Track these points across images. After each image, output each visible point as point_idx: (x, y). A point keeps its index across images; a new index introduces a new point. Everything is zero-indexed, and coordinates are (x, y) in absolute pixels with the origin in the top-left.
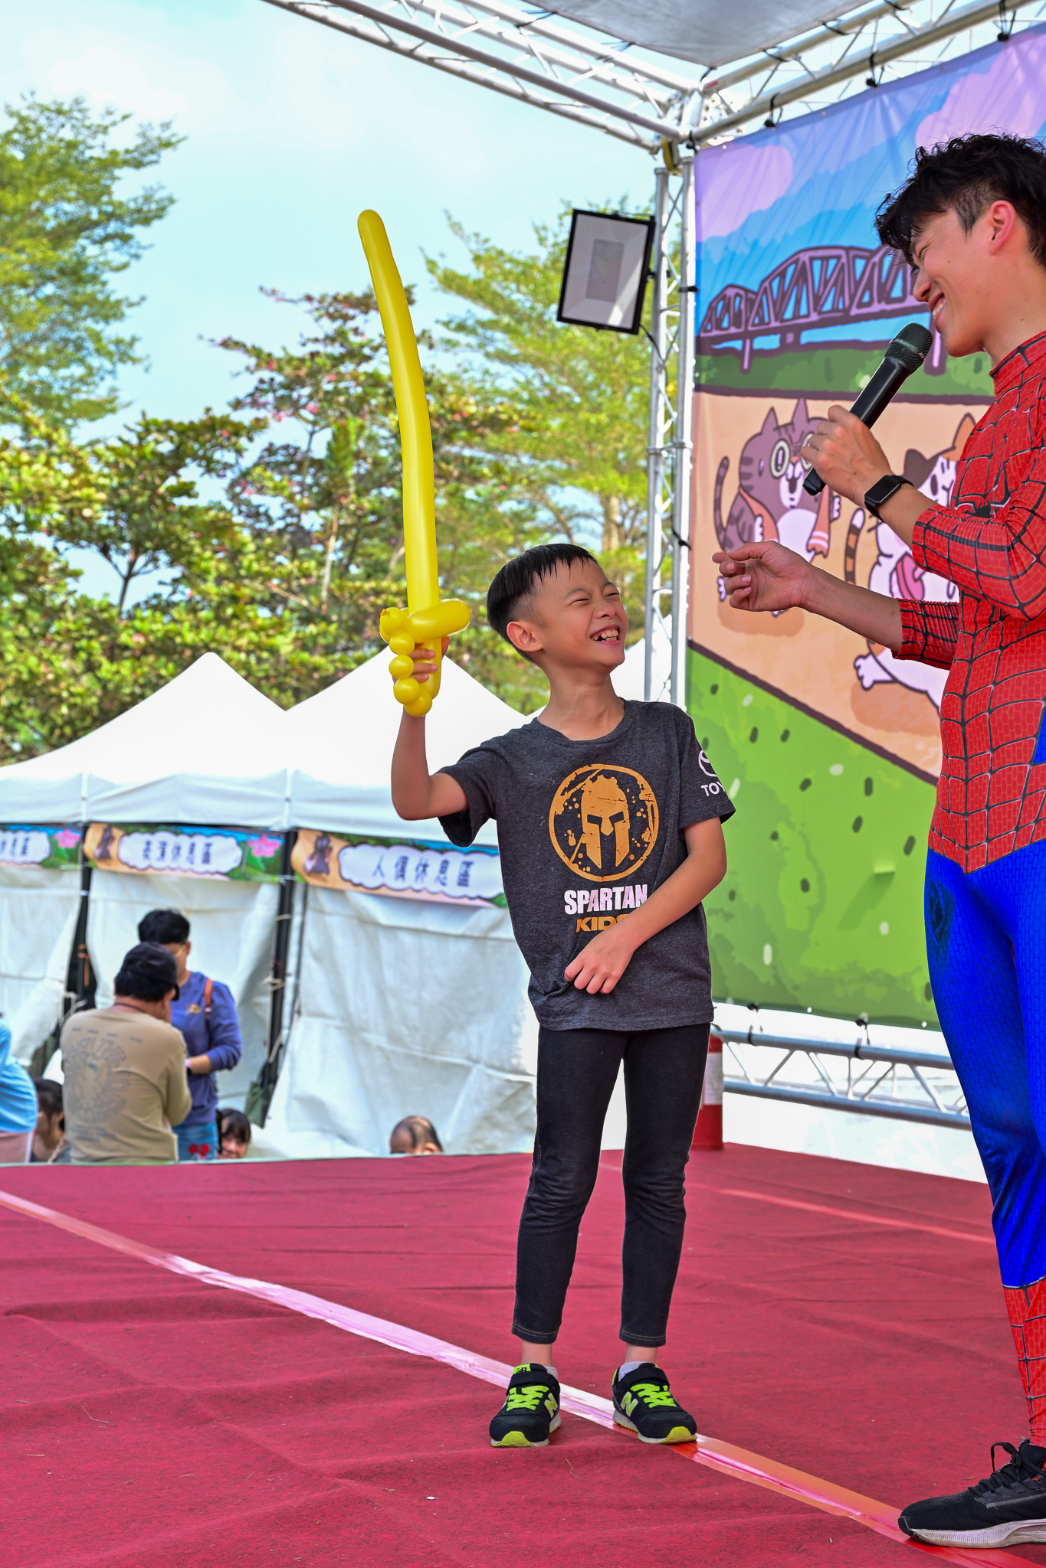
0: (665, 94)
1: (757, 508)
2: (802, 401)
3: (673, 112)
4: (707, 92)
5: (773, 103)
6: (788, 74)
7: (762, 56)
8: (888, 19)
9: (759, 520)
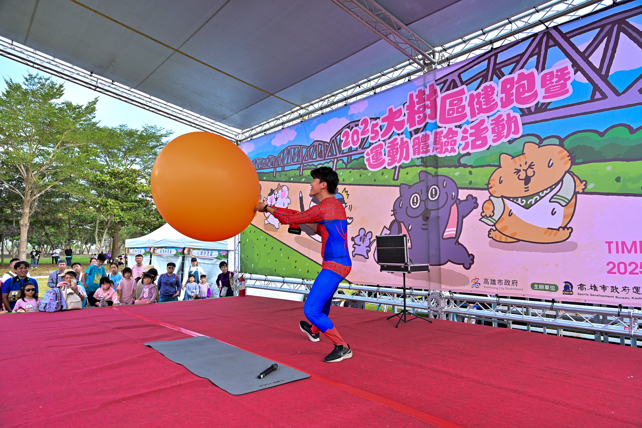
0: (236, 134)
3: (238, 136)
4: (242, 134)
5: (251, 137)
6: (254, 132)
7: (250, 129)
8: (267, 124)
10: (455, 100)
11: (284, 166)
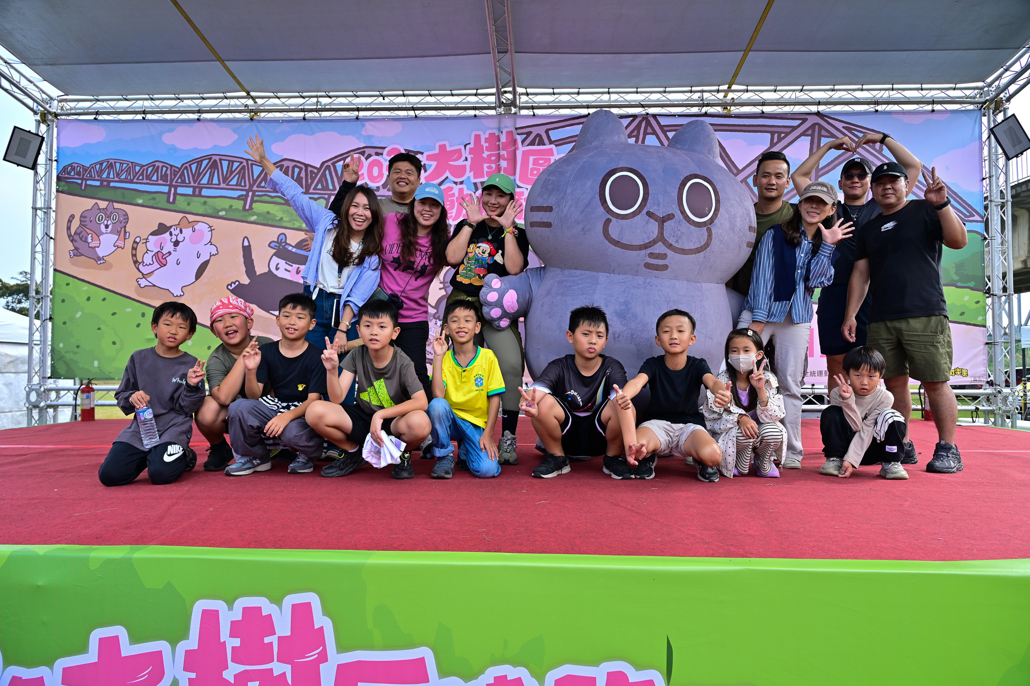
1: (89, 231)
2: (111, 203)
4: (61, 101)
5: (97, 113)
6: (102, 106)
7: (89, 97)
9: (90, 235)
10: (541, 159)
11: (201, 189)
